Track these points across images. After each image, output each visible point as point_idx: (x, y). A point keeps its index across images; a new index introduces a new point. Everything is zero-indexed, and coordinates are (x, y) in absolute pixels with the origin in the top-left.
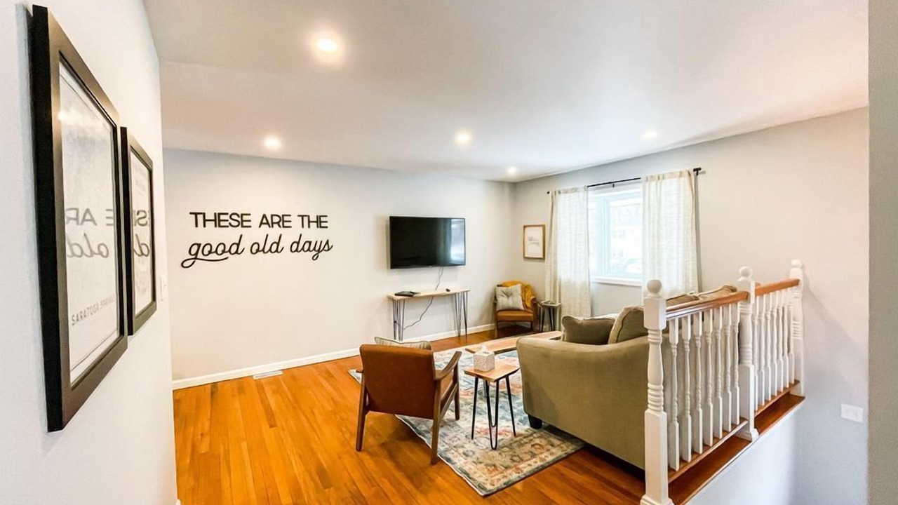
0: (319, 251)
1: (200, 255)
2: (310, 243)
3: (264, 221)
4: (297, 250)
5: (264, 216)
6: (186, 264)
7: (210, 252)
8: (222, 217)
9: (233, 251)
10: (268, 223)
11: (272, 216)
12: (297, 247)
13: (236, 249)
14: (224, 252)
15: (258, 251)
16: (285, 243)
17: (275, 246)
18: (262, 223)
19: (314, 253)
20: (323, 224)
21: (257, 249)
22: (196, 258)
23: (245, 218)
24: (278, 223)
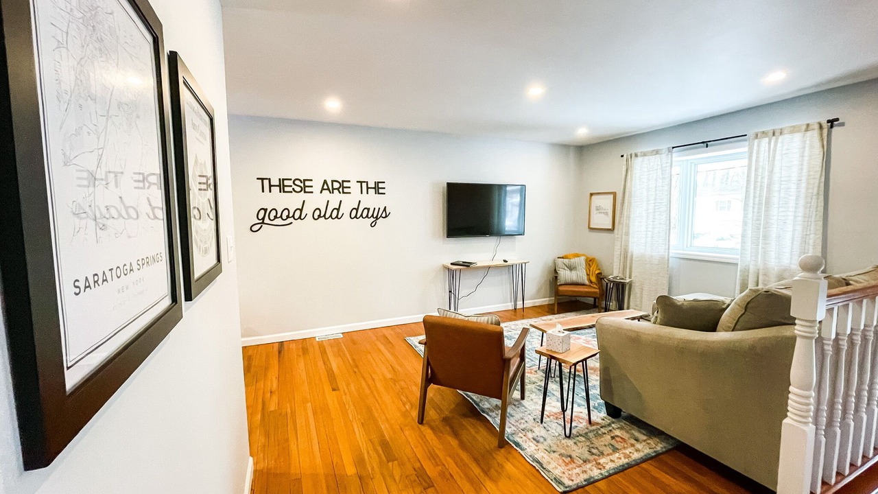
0: (377, 218)
1: (267, 220)
2: (368, 209)
3: (325, 187)
4: (356, 217)
5: (325, 182)
6: (255, 228)
7: (276, 217)
8: (286, 183)
9: (296, 217)
10: (328, 189)
11: (333, 181)
12: (356, 214)
13: (299, 214)
14: (288, 217)
15: (319, 216)
16: (345, 210)
17: (335, 211)
18: (323, 189)
19: (372, 219)
20: (381, 191)
21: (319, 215)
22: (263, 223)
23: (307, 183)
24: (338, 189)
